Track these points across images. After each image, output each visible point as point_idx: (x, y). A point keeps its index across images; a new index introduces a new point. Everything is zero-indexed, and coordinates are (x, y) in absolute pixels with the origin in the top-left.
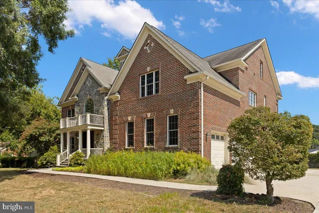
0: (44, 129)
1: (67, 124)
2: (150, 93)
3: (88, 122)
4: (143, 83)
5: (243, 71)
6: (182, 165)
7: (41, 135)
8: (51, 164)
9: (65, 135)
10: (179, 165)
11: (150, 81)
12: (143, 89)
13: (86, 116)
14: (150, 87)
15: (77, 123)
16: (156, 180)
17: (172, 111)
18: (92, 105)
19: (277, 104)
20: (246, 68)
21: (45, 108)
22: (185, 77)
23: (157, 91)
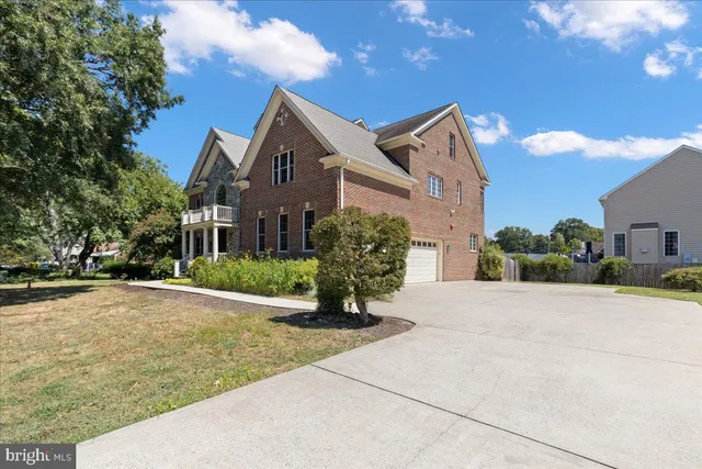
0: (162, 226)
1: (190, 219)
2: (284, 179)
3: (215, 218)
4: (276, 167)
5: (416, 150)
6: (305, 278)
7: (156, 235)
8: (166, 274)
9: (188, 233)
10: (301, 277)
11: (284, 164)
12: (276, 173)
13: (212, 209)
14: (284, 172)
15: (203, 216)
16: (268, 296)
17: (307, 205)
18: (225, 193)
19: (482, 193)
20: (423, 146)
21: (169, 196)
22: (321, 160)
23: (292, 178)
